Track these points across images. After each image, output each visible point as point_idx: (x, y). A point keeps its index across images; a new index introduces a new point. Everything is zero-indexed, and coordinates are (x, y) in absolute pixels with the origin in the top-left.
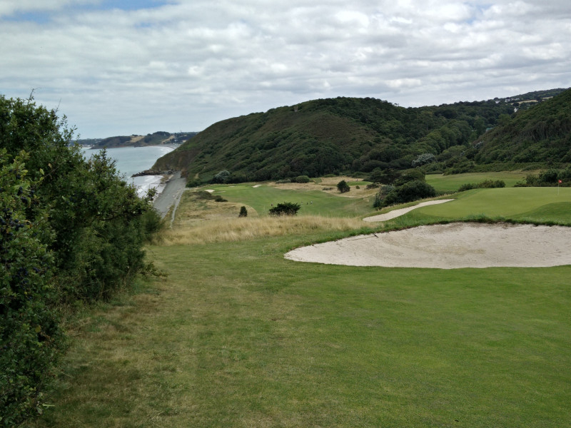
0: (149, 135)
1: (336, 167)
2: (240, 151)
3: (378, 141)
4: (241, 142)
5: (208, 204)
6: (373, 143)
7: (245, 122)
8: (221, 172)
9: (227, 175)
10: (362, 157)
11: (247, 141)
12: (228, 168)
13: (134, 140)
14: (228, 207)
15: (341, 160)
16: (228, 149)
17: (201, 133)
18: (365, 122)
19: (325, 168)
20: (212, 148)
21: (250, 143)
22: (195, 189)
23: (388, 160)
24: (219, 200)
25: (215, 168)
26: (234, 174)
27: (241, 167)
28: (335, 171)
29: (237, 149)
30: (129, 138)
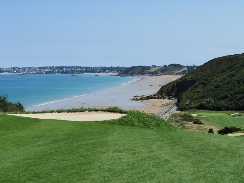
0: (165, 66)
2: (227, 84)
4: (229, 76)
5: (187, 125)
7: (238, 59)
8: (206, 100)
9: (212, 103)
11: (234, 75)
12: (214, 97)
13: (153, 70)
14: (201, 128)
16: (218, 81)
17: (200, 67)
20: (206, 80)
21: (236, 78)
22: (183, 113)
24: (197, 122)
25: (204, 97)
26: (217, 102)
27: (226, 97)
29: (225, 82)
30: (149, 68)
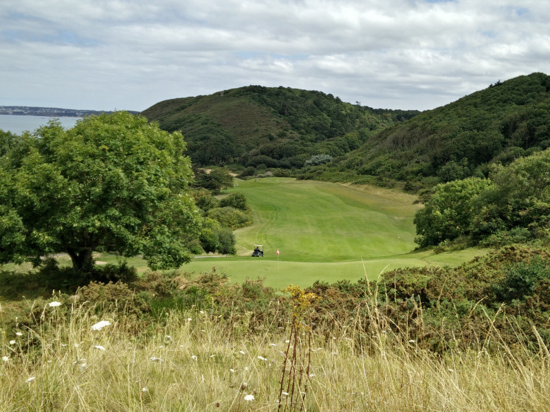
1: (224, 159)
3: (282, 135)
6: (275, 137)
10: (254, 151)
15: (232, 152)
18: (284, 114)
19: (210, 158)
23: (281, 157)
28: (221, 163)
